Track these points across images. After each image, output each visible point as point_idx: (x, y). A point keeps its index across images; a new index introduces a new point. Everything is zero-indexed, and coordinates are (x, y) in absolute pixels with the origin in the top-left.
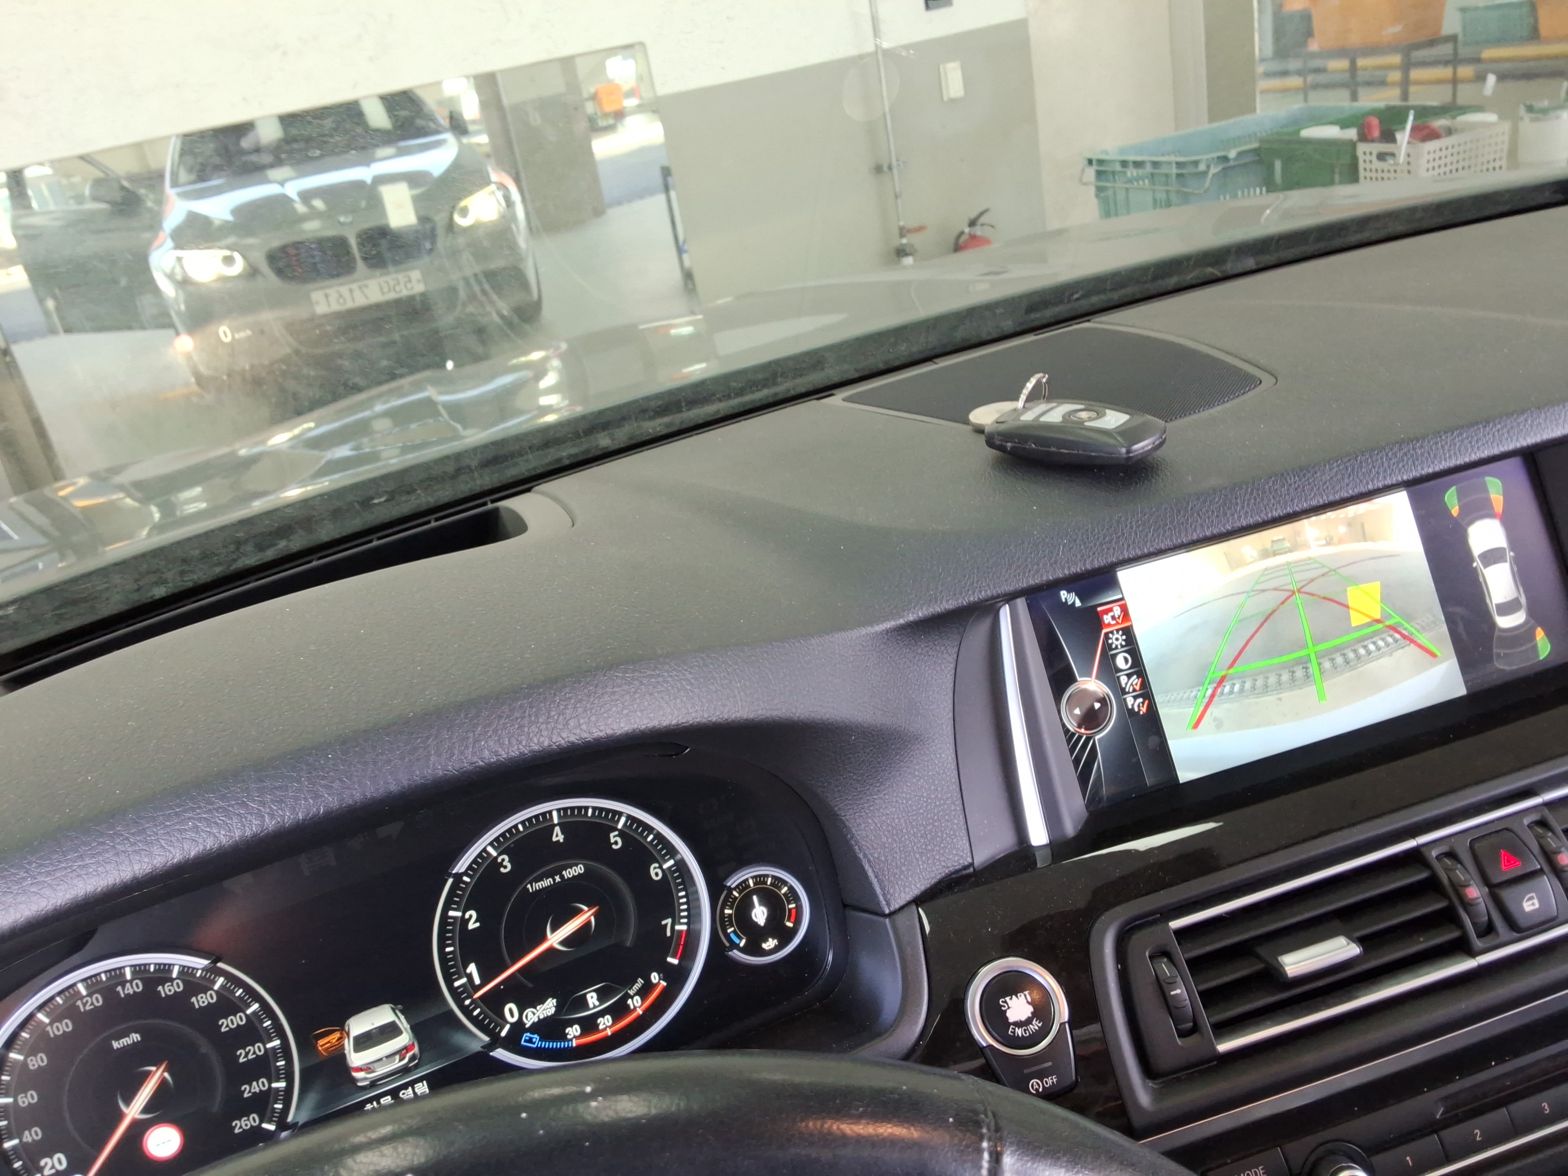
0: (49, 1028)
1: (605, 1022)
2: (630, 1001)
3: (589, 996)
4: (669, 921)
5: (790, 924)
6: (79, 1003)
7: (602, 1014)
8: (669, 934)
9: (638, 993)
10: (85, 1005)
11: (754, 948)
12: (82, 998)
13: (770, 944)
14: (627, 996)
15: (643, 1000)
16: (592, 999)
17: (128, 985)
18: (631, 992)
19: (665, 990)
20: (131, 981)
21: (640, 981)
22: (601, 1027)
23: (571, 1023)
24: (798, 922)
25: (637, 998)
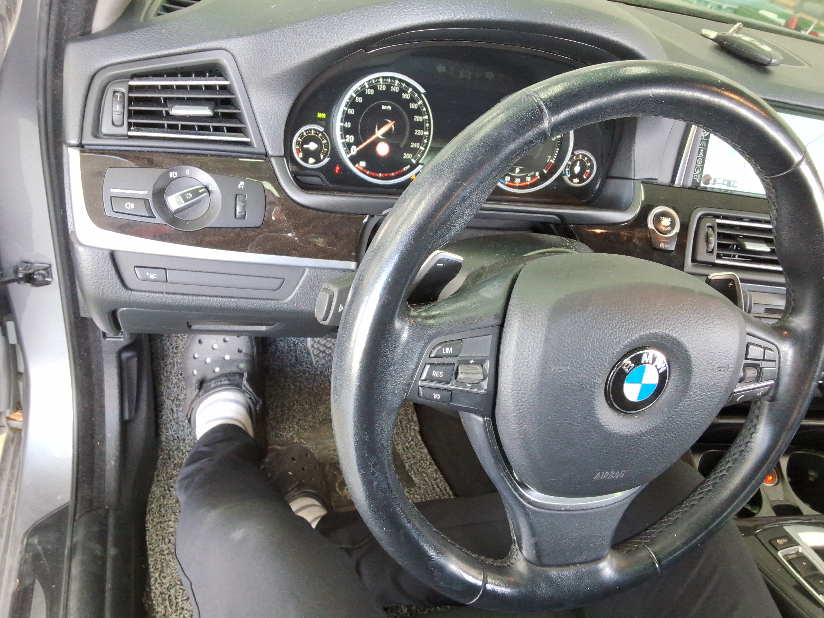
0: (366, 90)
1: (517, 181)
2: (527, 178)
3: (517, 169)
4: (550, 157)
5: (585, 177)
6: (379, 86)
7: (518, 177)
8: (548, 161)
9: (531, 176)
10: (380, 87)
11: (571, 179)
12: (380, 84)
13: (576, 180)
14: (527, 176)
15: (532, 179)
16: (517, 170)
17: (395, 87)
18: (529, 175)
19: (538, 180)
20: (396, 87)
21: (533, 173)
22: (516, 182)
23: (508, 175)
24: (588, 178)
25: (530, 178)
